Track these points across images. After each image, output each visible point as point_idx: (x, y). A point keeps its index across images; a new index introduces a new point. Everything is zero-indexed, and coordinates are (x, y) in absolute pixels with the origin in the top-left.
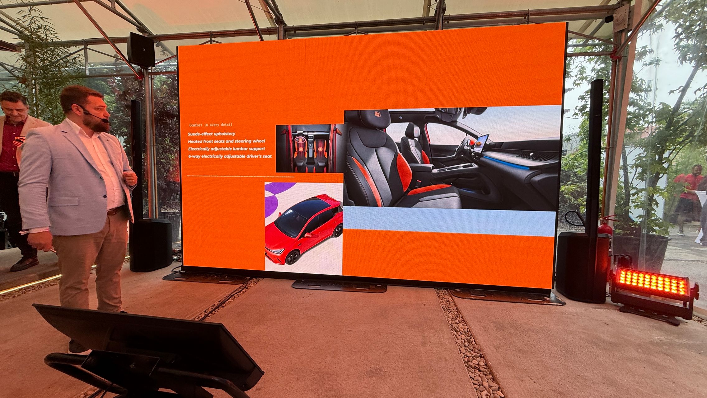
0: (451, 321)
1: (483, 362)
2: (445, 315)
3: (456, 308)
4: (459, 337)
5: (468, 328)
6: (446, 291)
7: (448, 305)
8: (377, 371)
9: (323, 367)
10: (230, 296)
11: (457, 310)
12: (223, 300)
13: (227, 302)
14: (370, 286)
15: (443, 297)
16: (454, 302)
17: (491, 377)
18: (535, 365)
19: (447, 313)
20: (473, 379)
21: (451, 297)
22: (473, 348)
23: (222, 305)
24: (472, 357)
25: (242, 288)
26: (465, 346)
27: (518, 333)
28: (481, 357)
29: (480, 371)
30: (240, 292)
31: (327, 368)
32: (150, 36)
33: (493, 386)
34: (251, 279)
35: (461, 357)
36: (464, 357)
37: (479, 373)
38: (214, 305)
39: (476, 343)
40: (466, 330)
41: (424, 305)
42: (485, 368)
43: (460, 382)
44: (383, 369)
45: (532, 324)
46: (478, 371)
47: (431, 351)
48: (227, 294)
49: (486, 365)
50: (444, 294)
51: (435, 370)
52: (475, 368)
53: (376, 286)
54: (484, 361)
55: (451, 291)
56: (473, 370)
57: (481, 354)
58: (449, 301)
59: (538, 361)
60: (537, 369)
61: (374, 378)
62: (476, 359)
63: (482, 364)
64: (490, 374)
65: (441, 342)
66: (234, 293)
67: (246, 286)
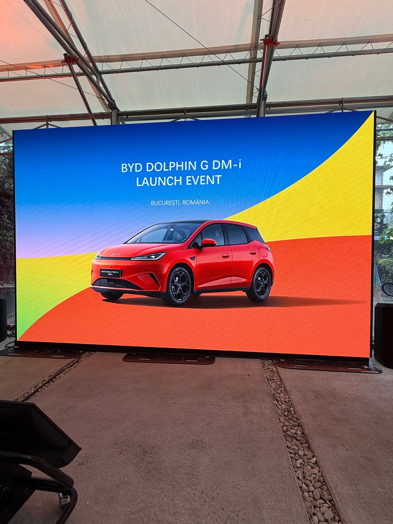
0: (273, 391)
1: (300, 431)
2: (268, 385)
3: (279, 378)
4: (279, 407)
5: (289, 398)
6: (271, 361)
7: (272, 375)
8: (199, 442)
9: (146, 440)
10: (61, 371)
11: (280, 380)
12: (55, 374)
13: (58, 376)
14: (199, 358)
15: (268, 367)
16: (278, 372)
17: (307, 445)
18: (349, 433)
19: (271, 383)
20: (290, 448)
21: (275, 367)
22: (292, 417)
23: (53, 380)
24: (291, 426)
25: (74, 362)
26: (285, 416)
27: (336, 401)
28: (299, 426)
29: (297, 440)
30: (71, 366)
31: (150, 441)
33: (308, 454)
34: (83, 353)
35: (280, 427)
36: (283, 427)
37: (296, 442)
38: (45, 380)
39: (295, 413)
40: (287, 400)
41: (249, 375)
42: (302, 437)
43: (277, 451)
44: (204, 440)
45: (349, 392)
46: (295, 440)
47: (252, 421)
48: (59, 368)
49: (303, 433)
50: (269, 365)
51: (254, 441)
52: (292, 437)
53: (204, 357)
54: (302, 430)
55: (276, 361)
56: (291, 439)
57: (299, 423)
58: (273, 371)
59: (352, 429)
60: (350, 436)
61: (195, 450)
62: (293, 427)
63: (299, 432)
64: (306, 443)
65: (262, 412)
66: (65, 368)
67: (78, 360)
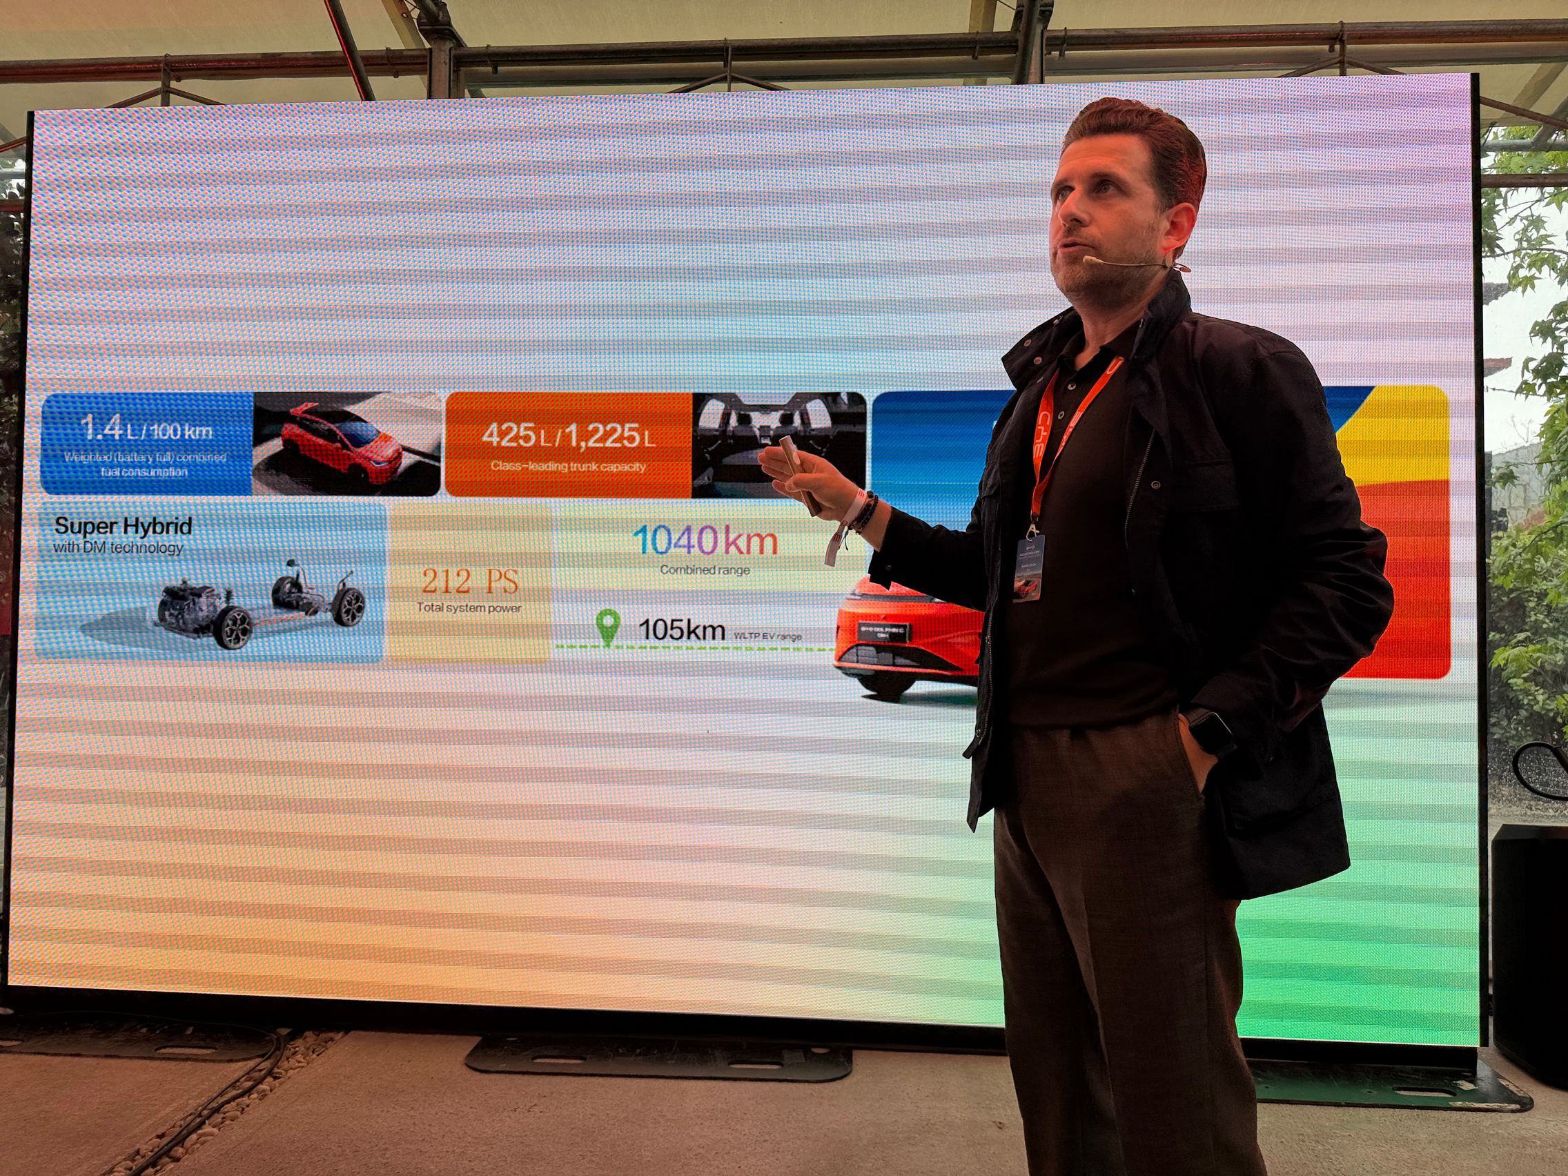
12: (178, 1130)
13: (194, 1136)
23: (172, 1153)
30: (248, 1092)
38: (138, 1152)
41: (1000, 1126)
48: (194, 1104)
53: (807, 1051)
66: (221, 1100)
67: (275, 1065)
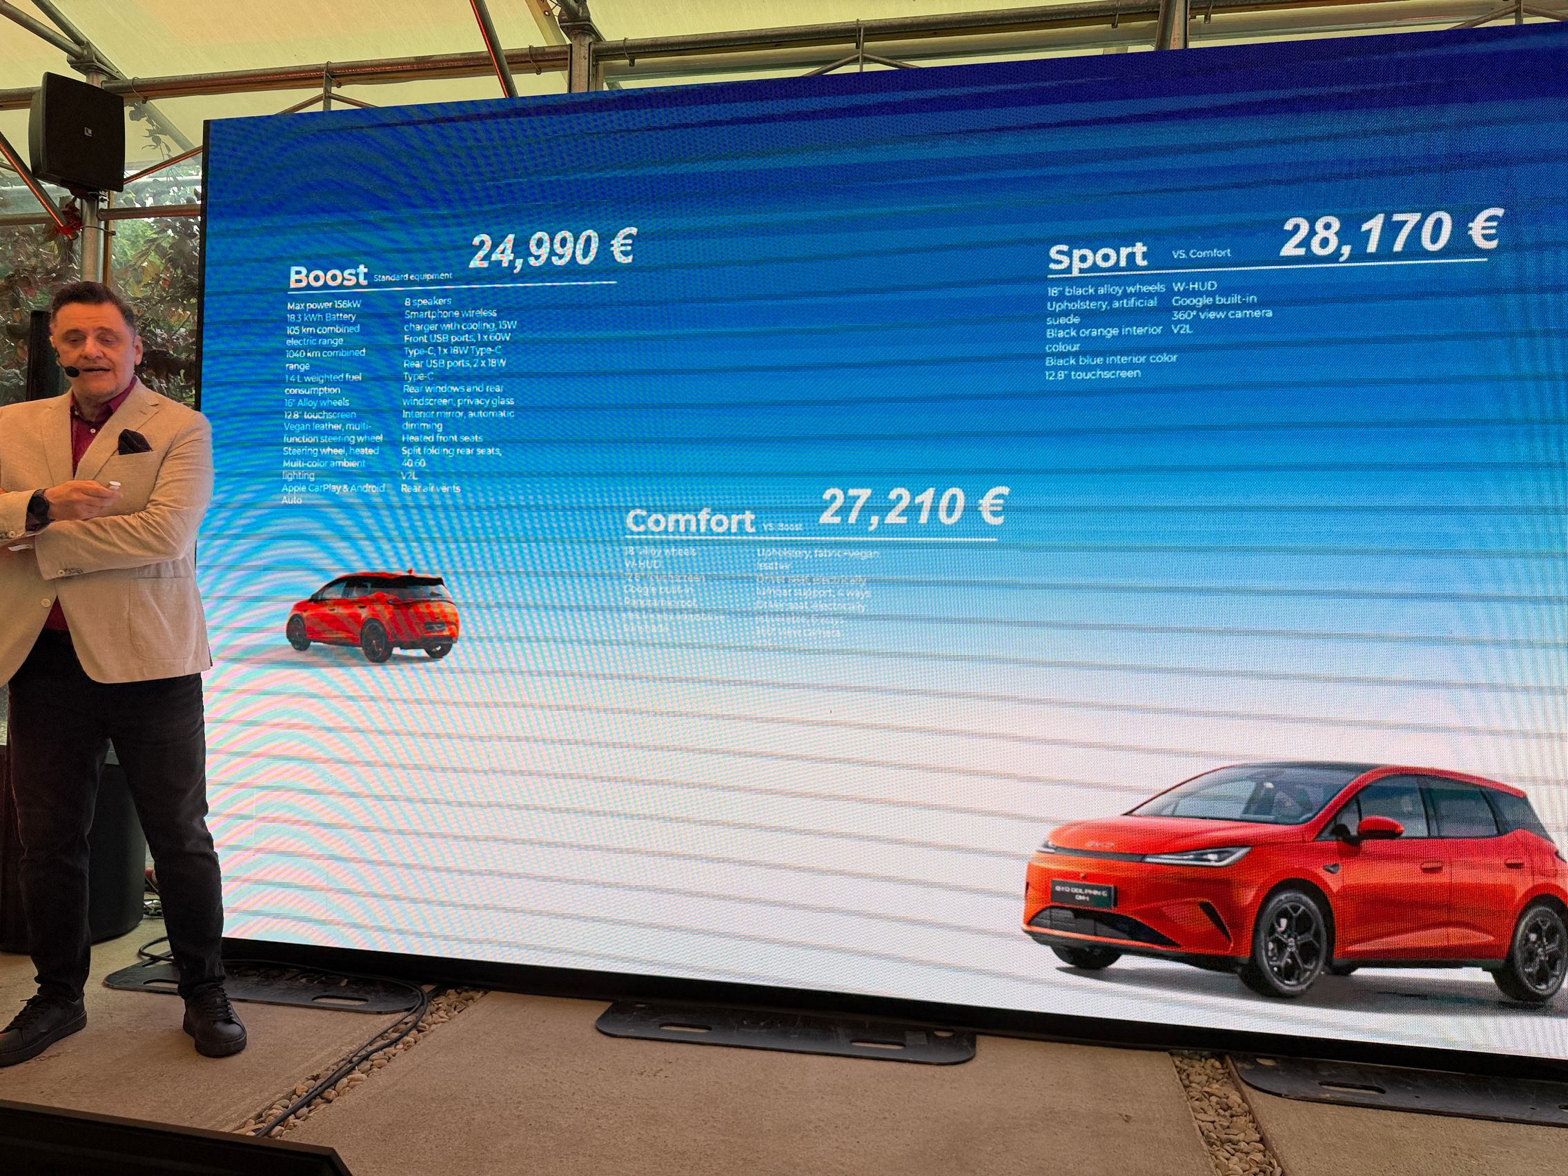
32: (113, 84)
